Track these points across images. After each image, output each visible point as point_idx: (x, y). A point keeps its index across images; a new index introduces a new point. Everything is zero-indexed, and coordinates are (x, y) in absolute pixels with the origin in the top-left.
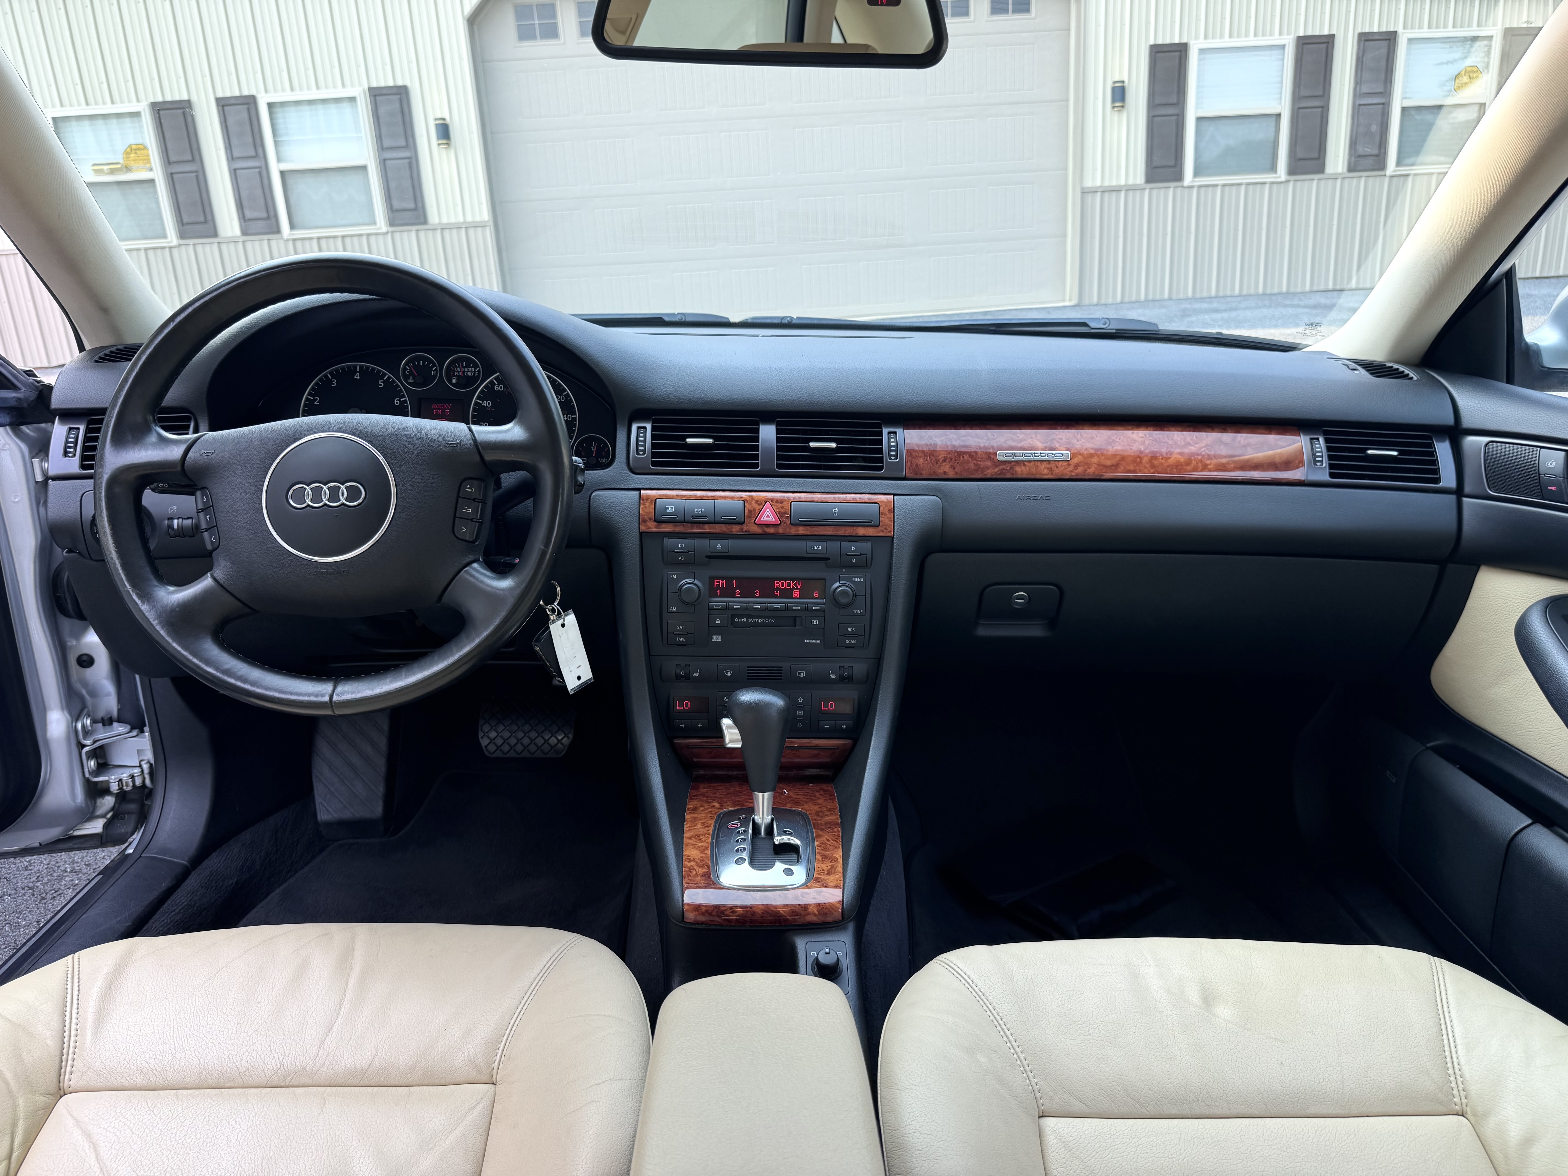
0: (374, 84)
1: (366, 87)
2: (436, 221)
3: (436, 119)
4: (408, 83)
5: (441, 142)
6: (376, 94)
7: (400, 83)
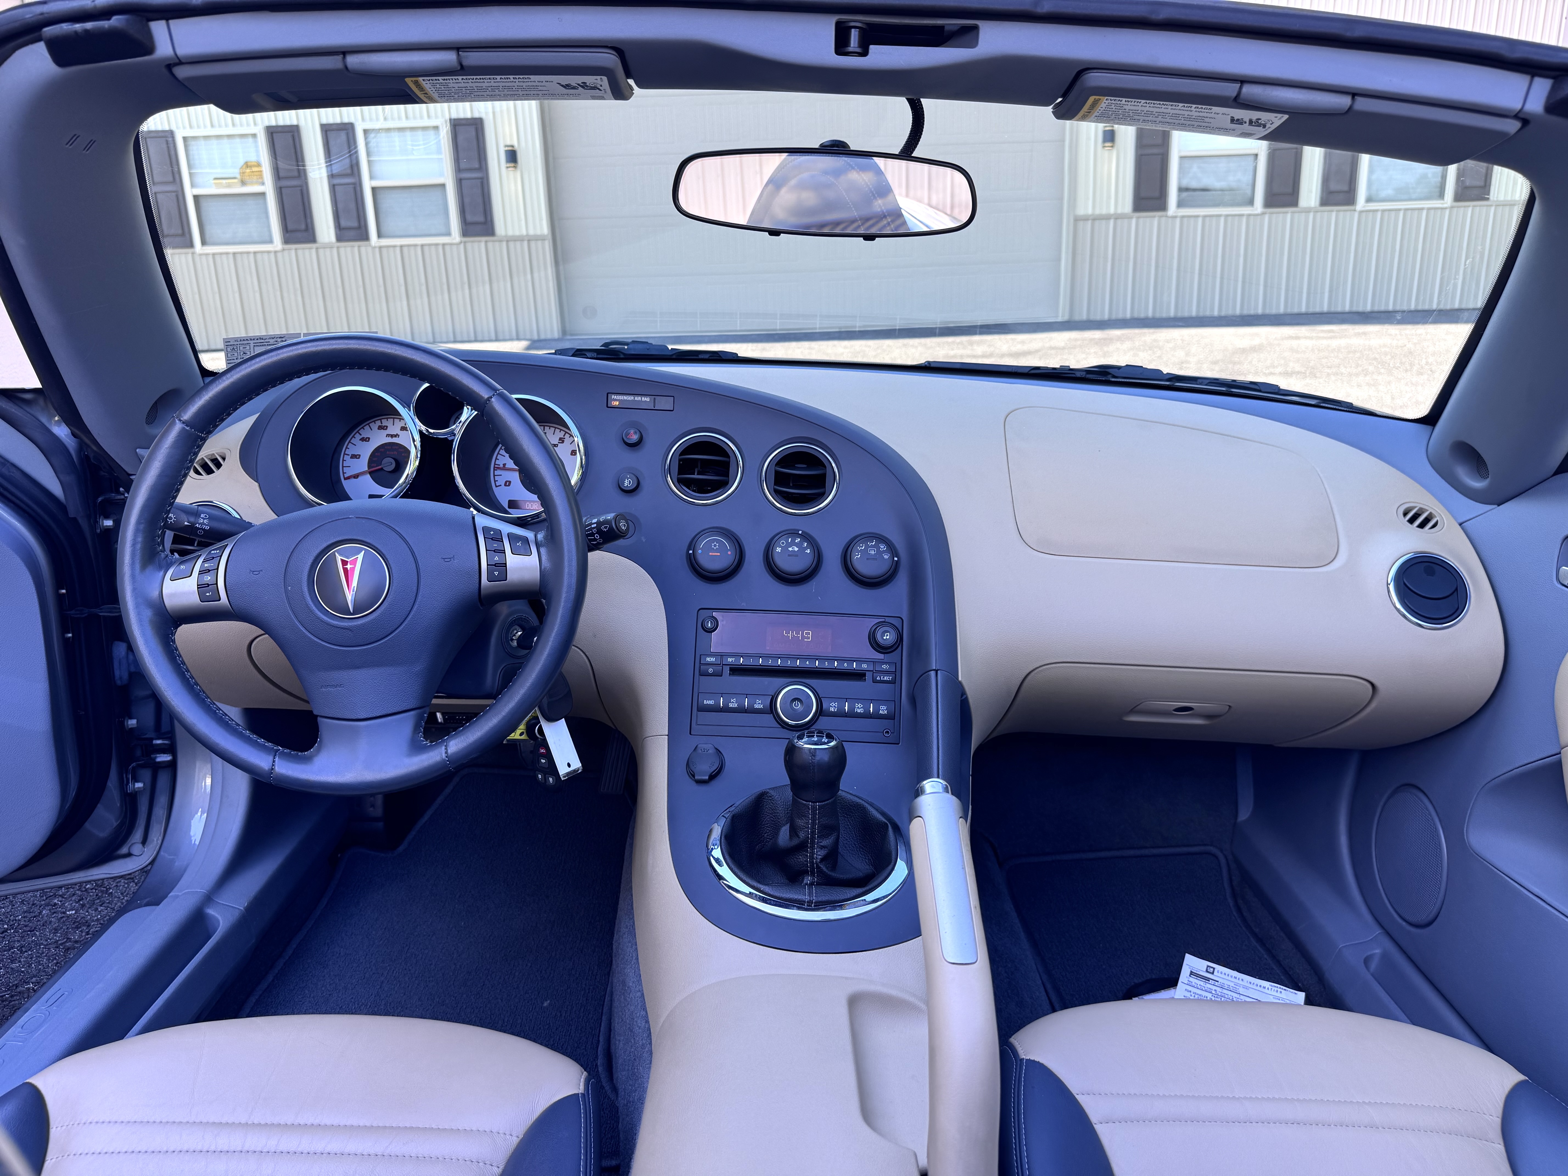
0: (455, 119)
1: (447, 117)
2: (503, 233)
3: (506, 146)
4: (483, 119)
5: (509, 165)
6: (456, 125)
7: (476, 115)
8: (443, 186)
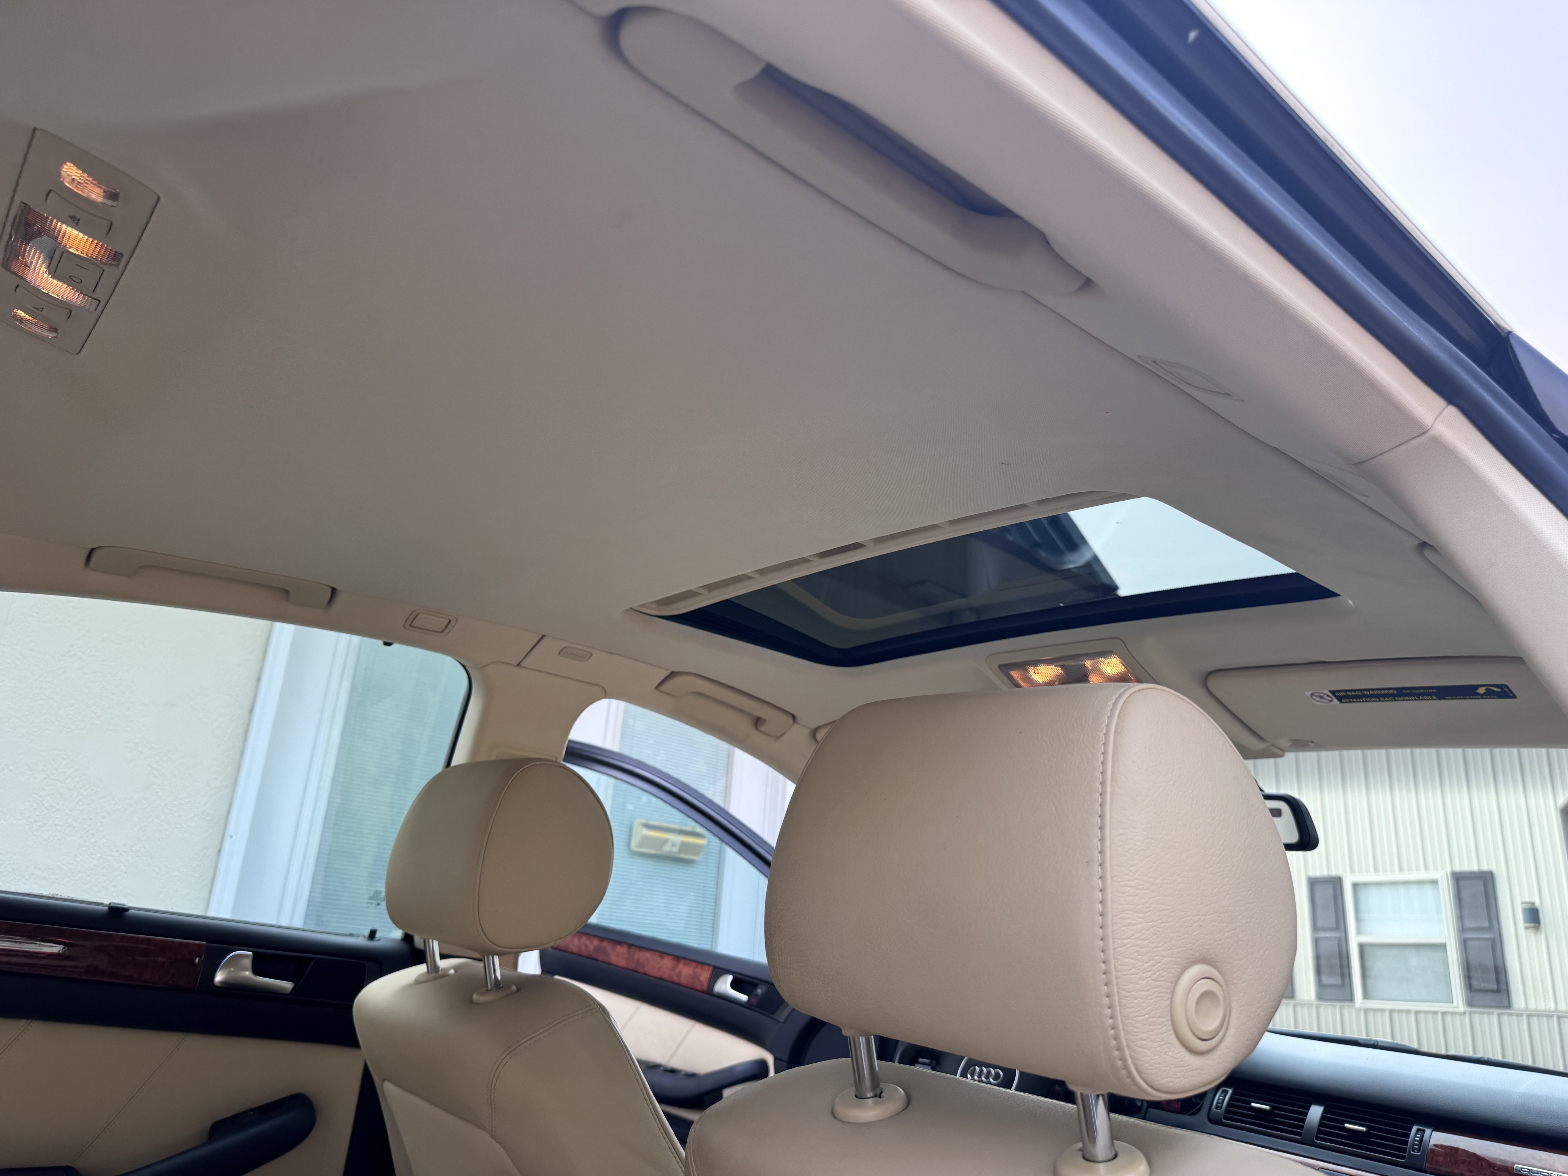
0: (1458, 868)
1: (1449, 870)
2: (1523, 1006)
3: (1523, 903)
4: (1494, 868)
5: (1528, 925)
6: (1459, 879)
7: (1485, 867)
8: (1443, 947)
